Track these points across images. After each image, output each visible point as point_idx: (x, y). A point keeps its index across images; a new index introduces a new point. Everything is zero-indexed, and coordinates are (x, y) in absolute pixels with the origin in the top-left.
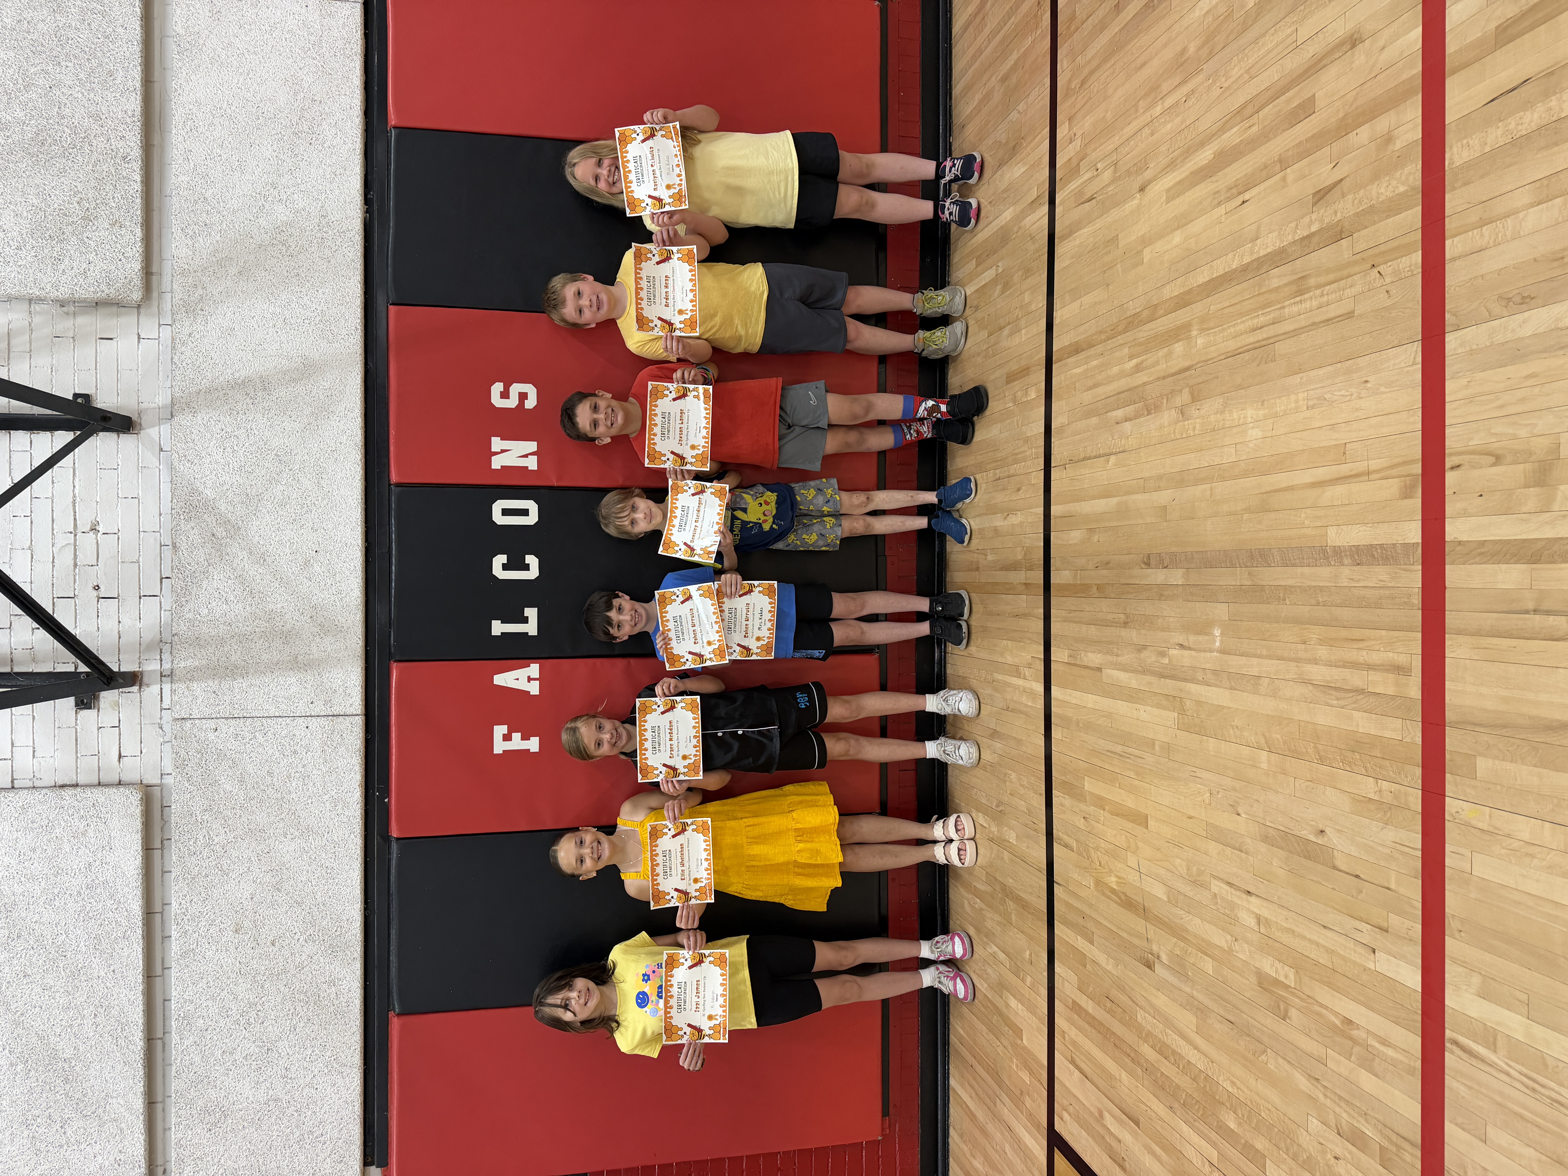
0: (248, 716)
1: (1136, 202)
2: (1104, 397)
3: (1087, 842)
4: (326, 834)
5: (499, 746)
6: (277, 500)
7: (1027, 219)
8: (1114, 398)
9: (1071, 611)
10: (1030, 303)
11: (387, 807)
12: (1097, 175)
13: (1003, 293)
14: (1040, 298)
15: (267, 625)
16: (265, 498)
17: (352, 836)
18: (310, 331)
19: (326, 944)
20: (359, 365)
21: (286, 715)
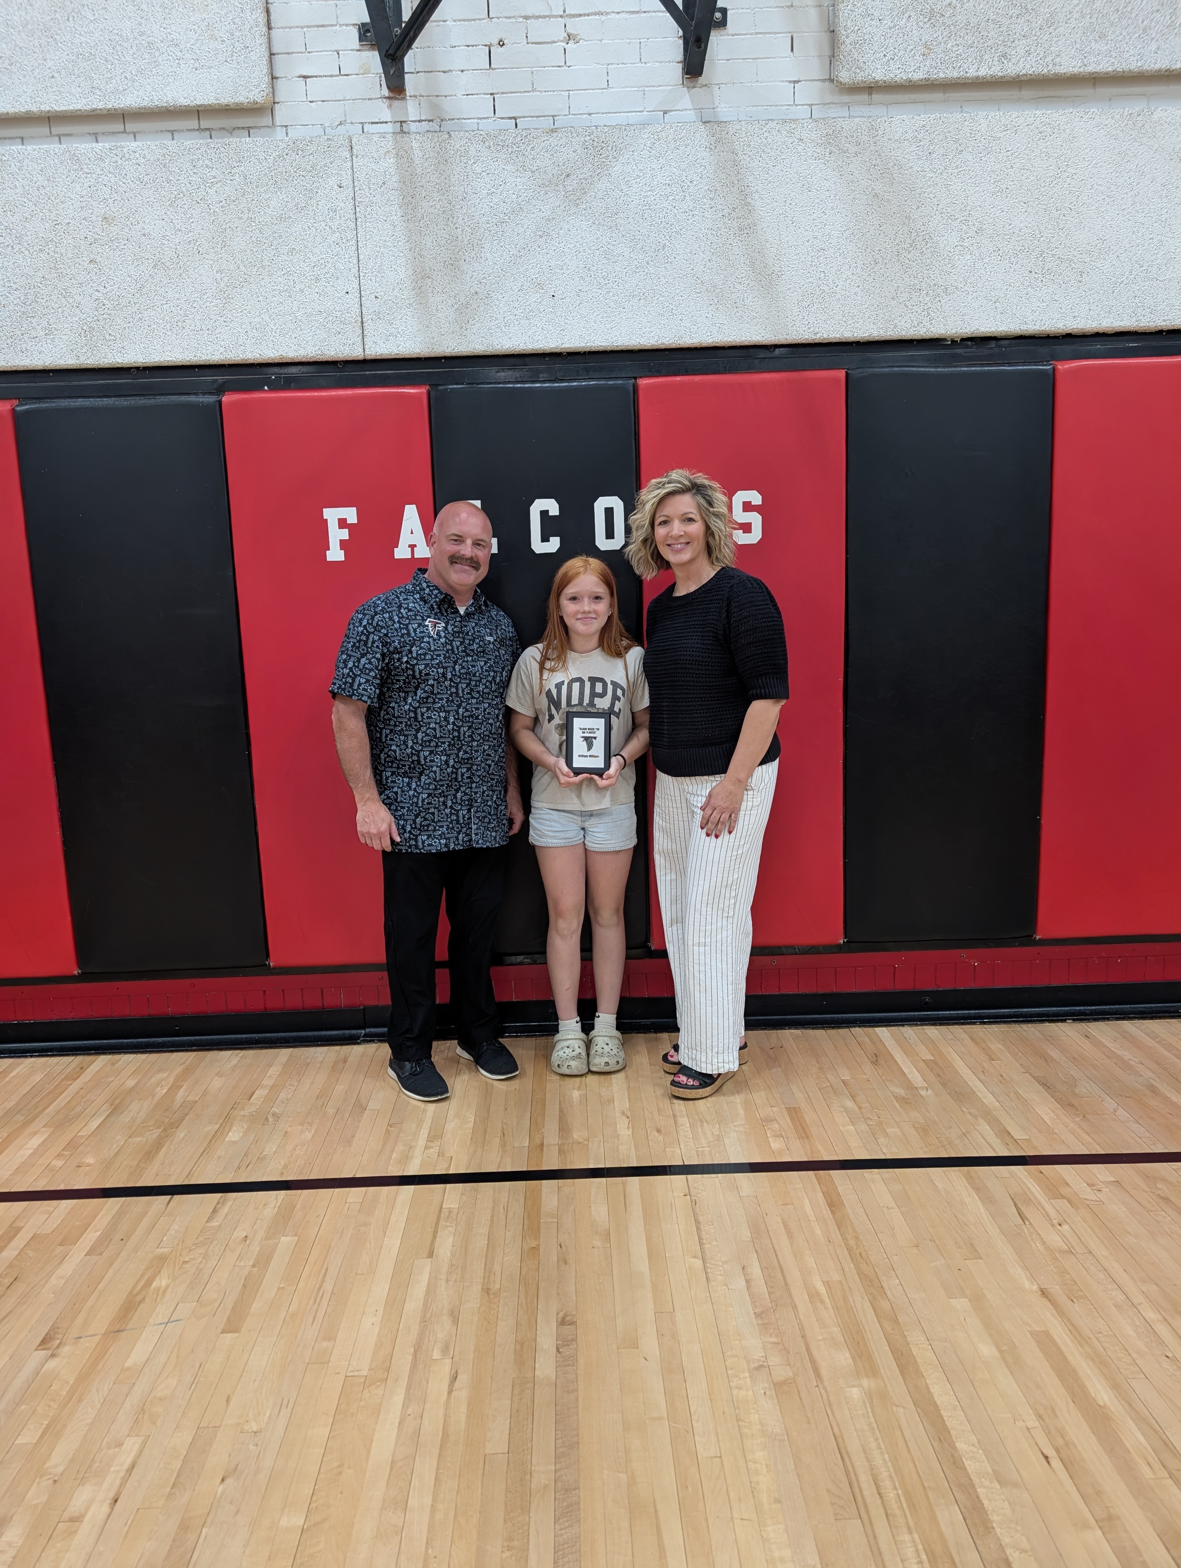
0: (358, 223)
1: (1027, 1284)
2: (776, 1246)
3: (215, 1242)
4: (223, 319)
5: (331, 515)
6: (612, 248)
7: (988, 1127)
8: (776, 1262)
9: (506, 1209)
10: (886, 1135)
11: (260, 389)
12: (1053, 1225)
13: (896, 1098)
14: (894, 1149)
15: (466, 242)
16: (614, 234)
17: (222, 350)
18: (811, 280)
19: (93, 325)
20: (773, 338)
21: (361, 268)
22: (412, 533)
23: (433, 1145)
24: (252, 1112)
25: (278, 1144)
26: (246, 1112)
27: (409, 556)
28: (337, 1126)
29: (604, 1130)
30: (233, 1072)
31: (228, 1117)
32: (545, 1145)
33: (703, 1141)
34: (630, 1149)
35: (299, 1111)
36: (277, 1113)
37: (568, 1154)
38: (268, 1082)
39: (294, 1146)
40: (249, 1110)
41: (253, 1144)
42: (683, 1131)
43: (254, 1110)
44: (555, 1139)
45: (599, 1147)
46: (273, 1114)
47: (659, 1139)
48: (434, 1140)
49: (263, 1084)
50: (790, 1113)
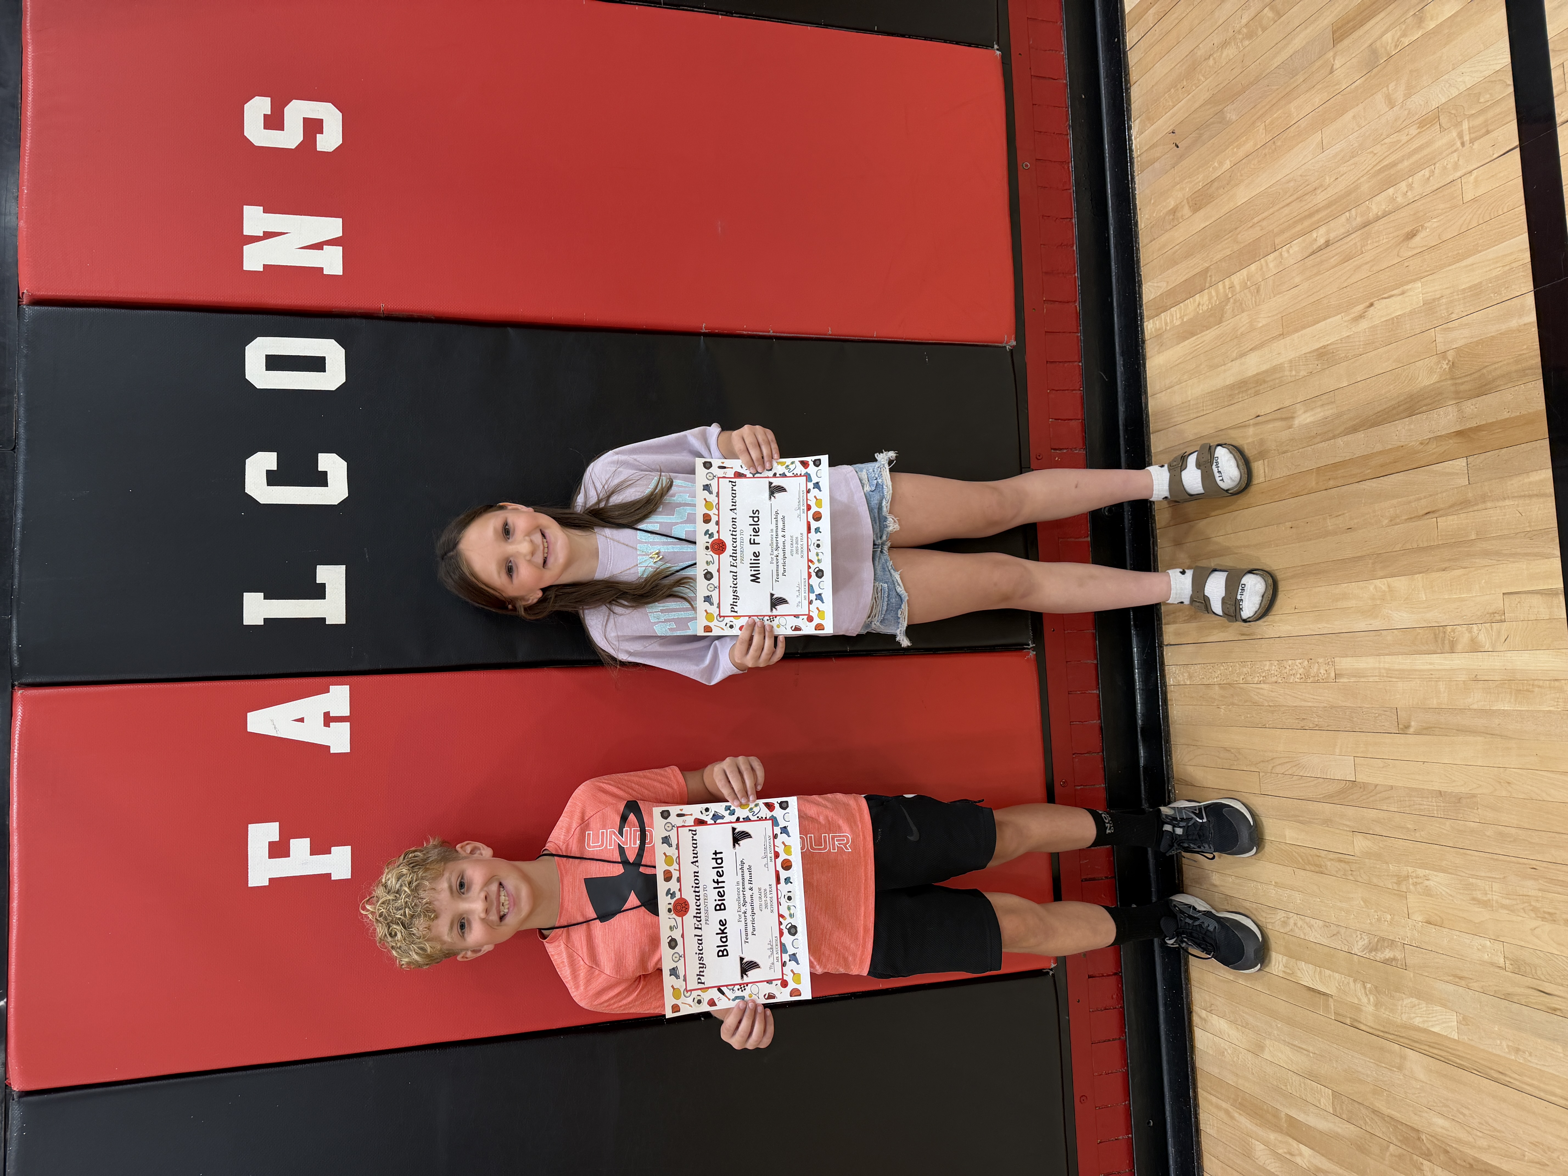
5: (261, 871)
22: (301, 720)
23: (1465, 638)
24: (1367, 989)
25: (1467, 936)
26: (1365, 1000)
27: (347, 725)
28: (1408, 828)
29: (1409, 335)
30: (1250, 1026)
31: (1382, 1034)
32: (1459, 428)
33: (1442, 142)
34: (1473, 265)
35: (1362, 903)
36: (1370, 943)
37: (1490, 377)
38: (1277, 964)
39: (1475, 904)
40: (1360, 994)
41: (1470, 985)
42: (1409, 193)
43: (1359, 985)
44: (1439, 415)
45: (1466, 324)
46: (1371, 951)
47: (1435, 225)
48: (1449, 639)
49: (1284, 972)
50: (1351, 31)
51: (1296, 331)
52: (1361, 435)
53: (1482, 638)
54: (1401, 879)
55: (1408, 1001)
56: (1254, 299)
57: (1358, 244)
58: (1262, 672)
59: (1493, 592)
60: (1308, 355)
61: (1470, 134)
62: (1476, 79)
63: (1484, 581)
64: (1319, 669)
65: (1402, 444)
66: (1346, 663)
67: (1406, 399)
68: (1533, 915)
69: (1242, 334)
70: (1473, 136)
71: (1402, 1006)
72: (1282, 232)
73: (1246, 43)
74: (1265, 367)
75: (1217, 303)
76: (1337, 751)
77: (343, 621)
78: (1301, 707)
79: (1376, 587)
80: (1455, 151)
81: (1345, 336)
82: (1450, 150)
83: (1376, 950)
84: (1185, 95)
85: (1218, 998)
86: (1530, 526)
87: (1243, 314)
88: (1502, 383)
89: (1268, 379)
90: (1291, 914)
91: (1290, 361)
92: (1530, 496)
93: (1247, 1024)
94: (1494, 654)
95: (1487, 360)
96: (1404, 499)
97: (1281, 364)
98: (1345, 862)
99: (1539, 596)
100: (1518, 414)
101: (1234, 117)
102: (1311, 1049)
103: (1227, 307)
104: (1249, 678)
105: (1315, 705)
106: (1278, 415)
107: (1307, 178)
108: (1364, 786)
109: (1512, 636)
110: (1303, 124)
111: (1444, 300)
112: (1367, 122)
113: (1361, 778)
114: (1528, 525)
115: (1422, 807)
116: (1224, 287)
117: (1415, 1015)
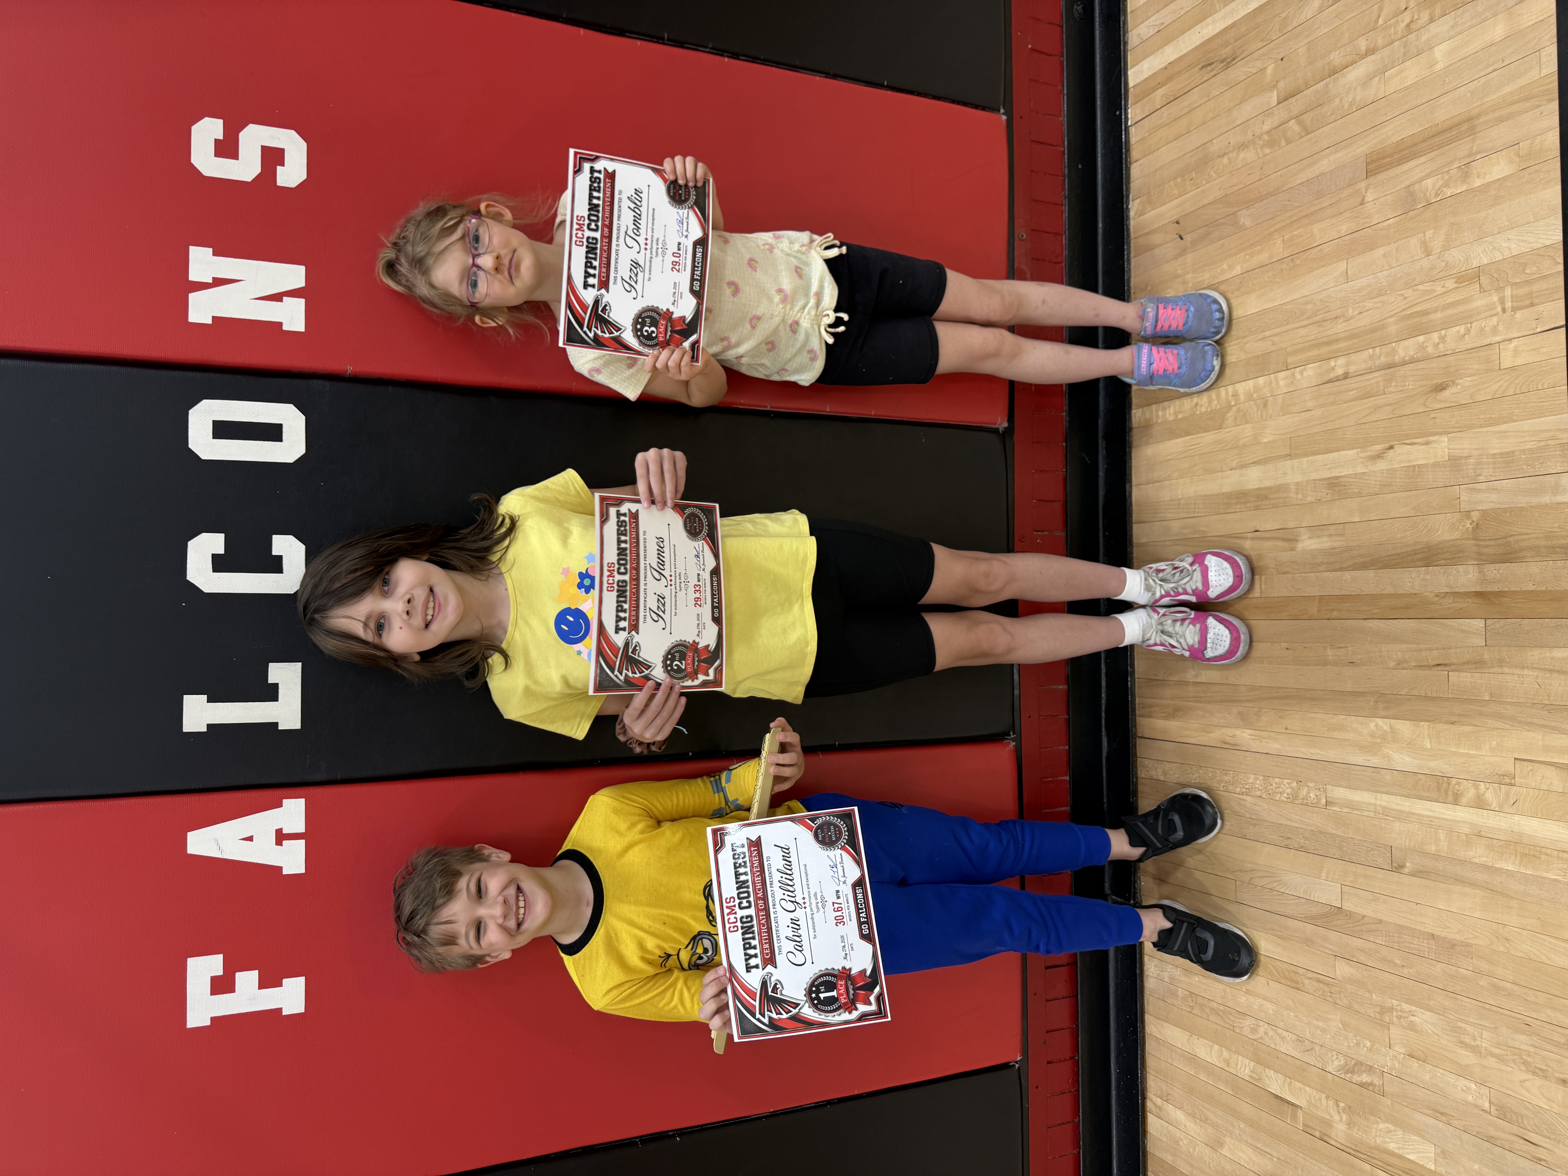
5: (202, 1010)
22: (250, 839)
23: (1471, 793)
24: (1341, 1108)
25: (1451, 1075)
26: (1336, 1117)
27: (302, 843)
28: (1395, 963)
29: (1431, 487)
30: (1209, 1122)
31: (1353, 1152)
32: (1479, 589)
33: (1480, 302)
34: (1506, 432)
35: (1340, 1026)
36: (1346, 1065)
37: (1516, 546)
38: (1243, 1067)
39: (1462, 1047)
40: (1332, 1111)
41: (1452, 1122)
42: (1441, 346)
43: (1331, 1103)
44: (1458, 572)
45: (1496, 489)
46: (1346, 1072)
47: (1467, 384)
48: (1453, 791)
49: (1250, 1076)
50: (1388, 167)
51: (1306, 455)
52: (1370, 574)
53: (1489, 796)
54: (1384, 1010)
55: (1382, 1126)
56: (1259, 413)
57: (1381, 384)
58: (1246, 784)
59: (1504, 755)
60: (1317, 482)
61: (1512, 301)
62: (1522, 248)
63: (1495, 743)
64: (1308, 793)
65: (1416, 592)
66: (1340, 793)
67: (1423, 548)
68: (1524, 1068)
69: (1244, 445)
70: (1515, 304)
71: (1376, 1129)
72: (1295, 352)
73: (1267, 151)
74: (1267, 484)
75: (1218, 407)
76: (1324, 875)
77: (298, 726)
78: (1286, 825)
79: (1376, 725)
80: (1495, 315)
81: (1360, 472)
82: (1489, 313)
83: (1352, 1072)
84: (1193, 188)
85: (1175, 1089)
86: (1549, 700)
87: (1247, 426)
88: (1529, 555)
89: (1270, 497)
90: (1262, 1023)
91: (1297, 484)
92: (1551, 671)
93: (1207, 1119)
94: (1501, 814)
95: (1515, 529)
96: (1415, 646)
97: (1286, 484)
98: (1324, 983)
99: (1553, 768)
100: (1544, 589)
101: (1248, 223)
102: (1275, 1154)
103: (1229, 415)
104: (1231, 788)
105: (1302, 827)
106: (1280, 534)
107: (1329, 304)
108: (1350, 914)
109: (1522, 801)
110: (1326, 248)
111: (1472, 461)
112: (1399, 264)
113: (1348, 906)
114: (1546, 698)
115: (1412, 946)
116: (1227, 393)
117: (1390, 1140)
